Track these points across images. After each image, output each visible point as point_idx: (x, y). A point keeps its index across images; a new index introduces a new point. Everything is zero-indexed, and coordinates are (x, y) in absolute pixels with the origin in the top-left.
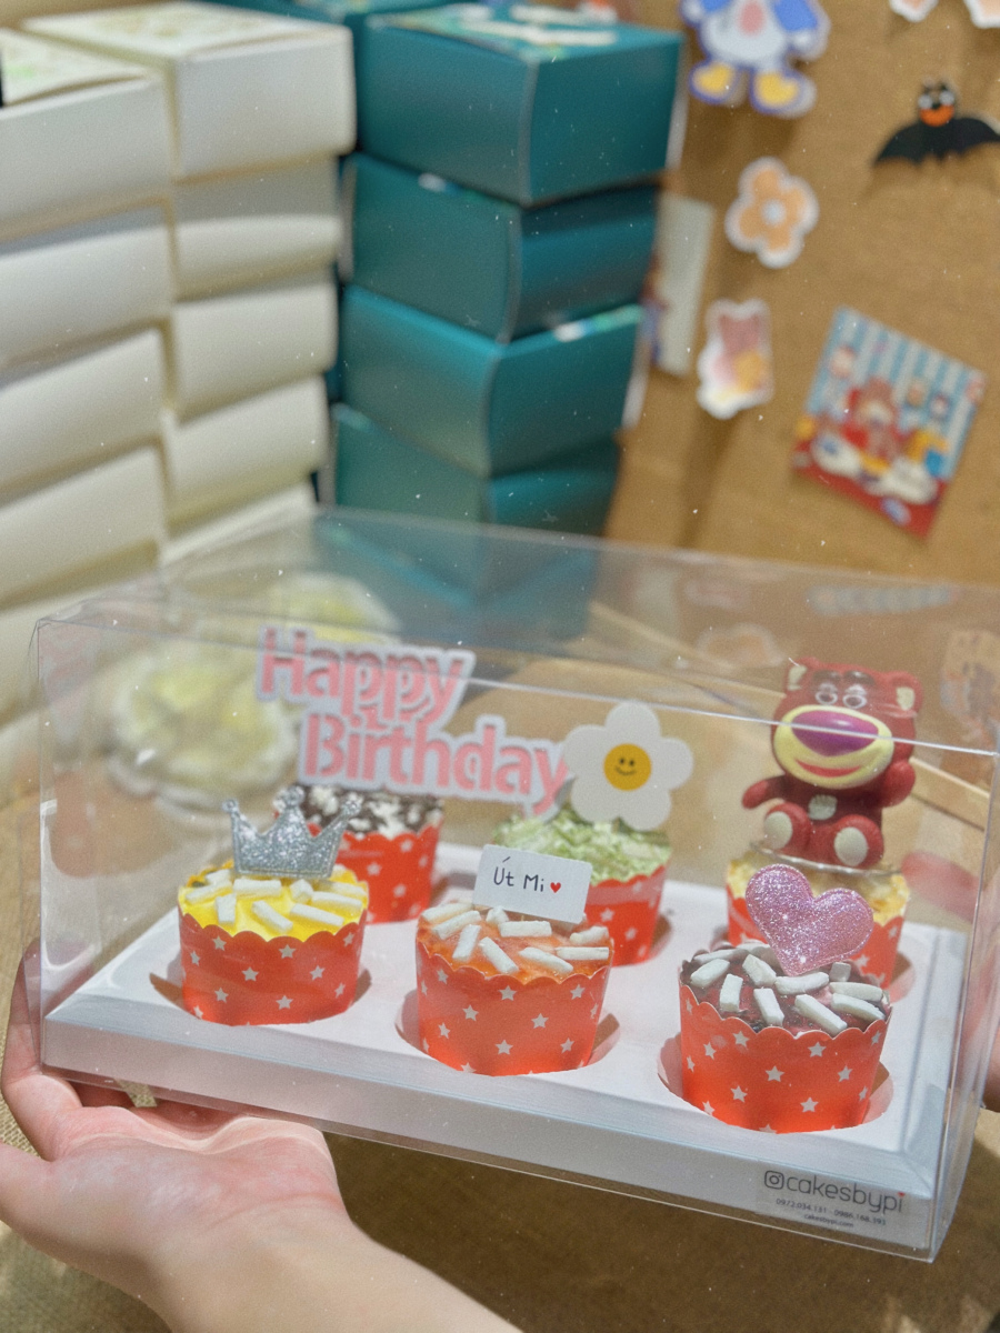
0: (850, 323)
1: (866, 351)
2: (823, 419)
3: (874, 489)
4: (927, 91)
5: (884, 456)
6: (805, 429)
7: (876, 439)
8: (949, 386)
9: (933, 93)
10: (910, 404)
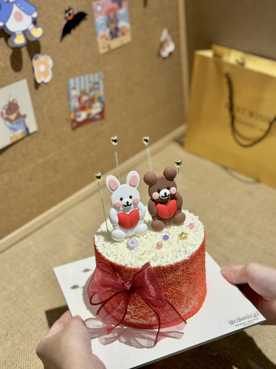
0: (72, 82)
1: (78, 86)
2: (76, 110)
3: (91, 117)
4: (66, 12)
5: (90, 107)
6: (72, 116)
7: (87, 105)
8: (97, 80)
9: (68, 12)
10: (91, 91)
